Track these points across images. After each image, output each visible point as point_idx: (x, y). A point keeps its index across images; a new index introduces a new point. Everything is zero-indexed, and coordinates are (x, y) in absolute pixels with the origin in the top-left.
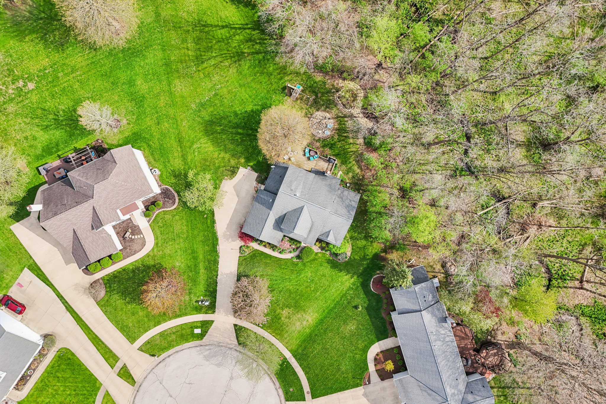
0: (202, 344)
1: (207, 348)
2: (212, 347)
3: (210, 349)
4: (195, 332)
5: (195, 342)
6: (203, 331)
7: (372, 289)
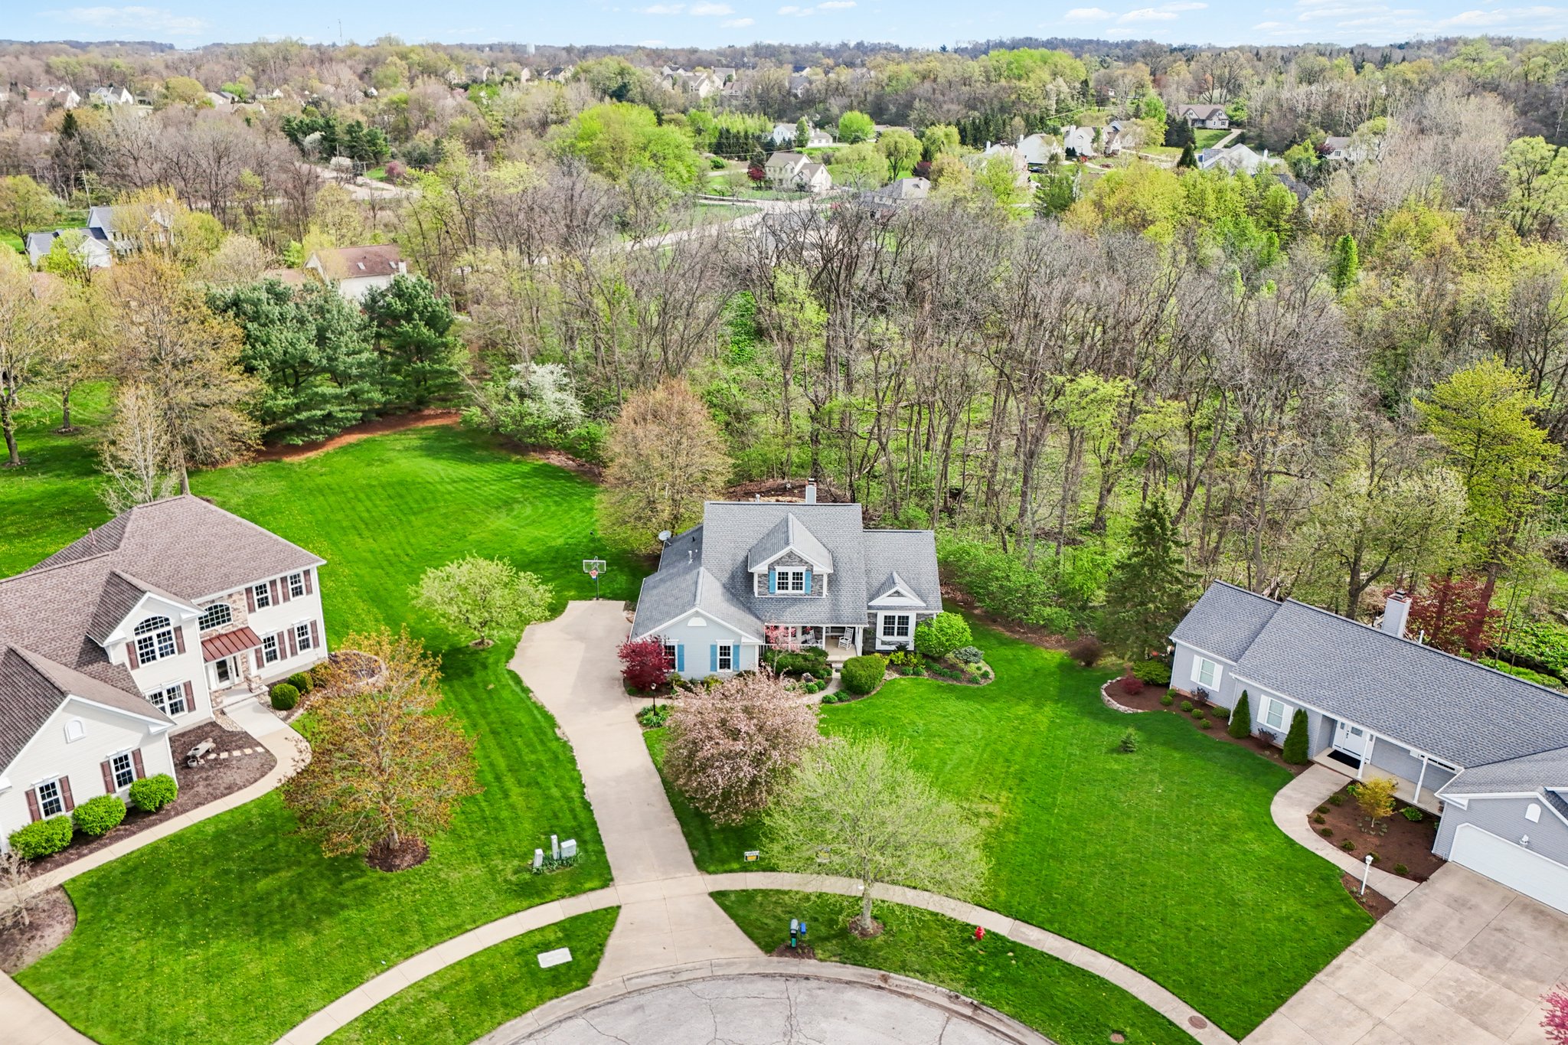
0: (592, 1001)
2: (645, 999)
3: (639, 1009)
4: (543, 966)
5: (555, 1001)
6: (579, 954)
7: (1122, 708)
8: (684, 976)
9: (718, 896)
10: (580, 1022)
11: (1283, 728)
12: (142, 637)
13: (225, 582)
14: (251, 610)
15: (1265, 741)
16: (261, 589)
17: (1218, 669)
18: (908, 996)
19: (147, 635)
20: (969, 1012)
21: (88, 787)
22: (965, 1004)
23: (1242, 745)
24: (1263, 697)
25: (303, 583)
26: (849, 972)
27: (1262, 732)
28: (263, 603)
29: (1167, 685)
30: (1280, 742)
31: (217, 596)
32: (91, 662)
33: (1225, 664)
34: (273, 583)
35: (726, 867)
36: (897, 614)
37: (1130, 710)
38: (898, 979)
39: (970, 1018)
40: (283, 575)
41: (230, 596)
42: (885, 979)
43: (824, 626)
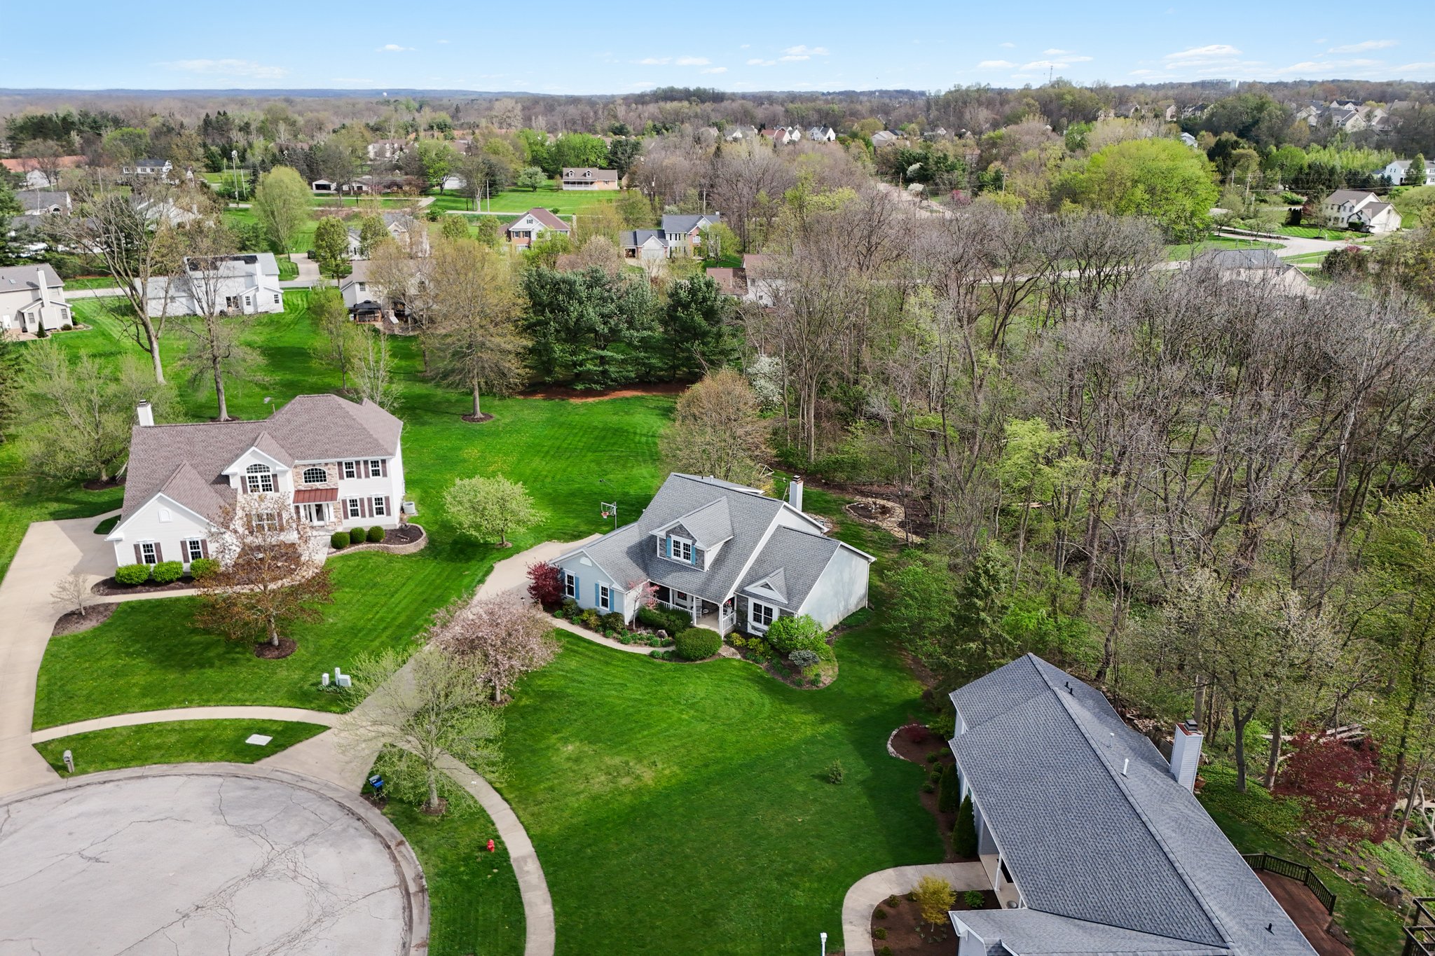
4: (247, 741)
5: (225, 763)
6: (273, 743)
7: (891, 750)
8: (304, 784)
12: (251, 475)
13: (324, 454)
14: (341, 477)
16: (349, 465)
18: (395, 860)
19: (254, 474)
20: (413, 890)
21: (172, 554)
22: (418, 884)
23: (938, 818)
25: (380, 468)
26: (387, 829)
28: (350, 475)
31: (319, 462)
32: (220, 483)
34: (358, 463)
36: (763, 604)
37: (894, 754)
38: (405, 848)
39: (408, 894)
40: (365, 458)
41: (326, 464)
42: (399, 844)
43: (690, 595)
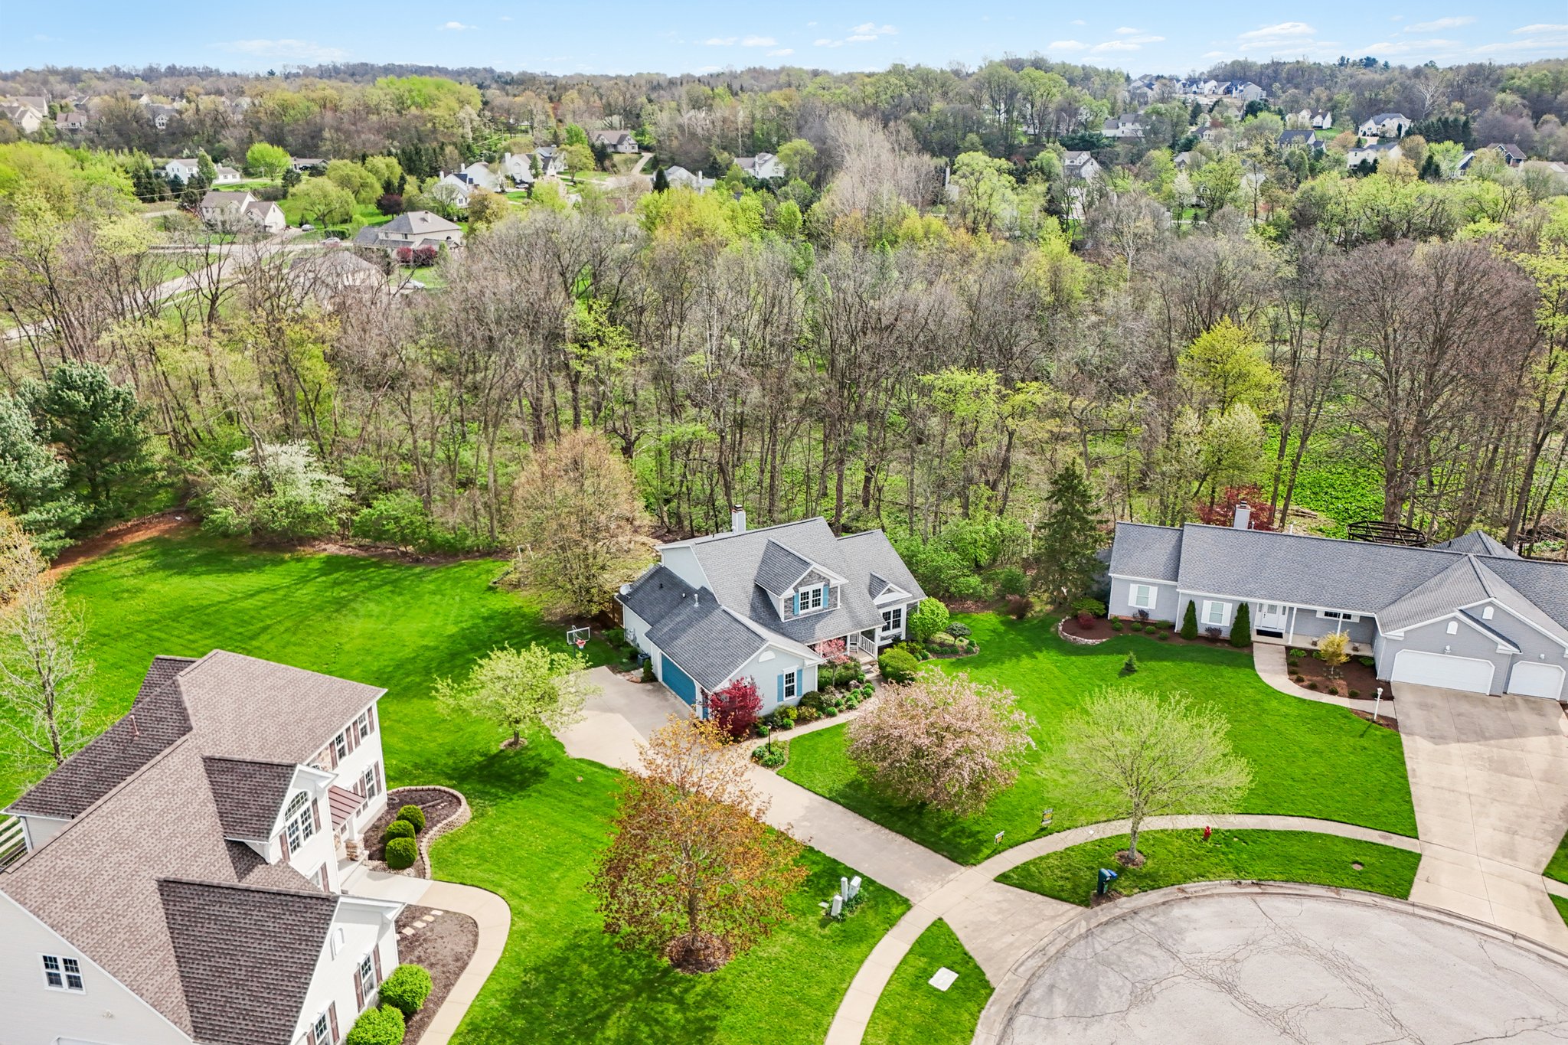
0: (1012, 999)
1: (1037, 993)
2: (1047, 979)
3: (1052, 988)
4: (944, 988)
5: (983, 1012)
6: (958, 968)
7: (1090, 641)
8: (1052, 950)
9: (1003, 879)
10: (1021, 1020)
11: (1225, 621)
13: (315, 738)
14: (335, 763)
15: (1214, 635)
16: (339, 739)
17: (1153, 591)
18: (1211, 896)
20: (1256, 889)
22: (1248, 885)
23: (1199, 645)
24: (1206, 602)
25: (367, 720)
26: (1155, 896)
27: (1209, 630)
28: (342, 753)
29: (1106, 615)
30: (1226, 634)
31: (314, 757)
33: (1159, 585)
34: (348, 729)
35: (981, 855)
36: (891, 609)
37: (1097, 642)
38: (1191, 887)
39: (1262, 893)
42: (1183, 891)
43: (848, 635)
